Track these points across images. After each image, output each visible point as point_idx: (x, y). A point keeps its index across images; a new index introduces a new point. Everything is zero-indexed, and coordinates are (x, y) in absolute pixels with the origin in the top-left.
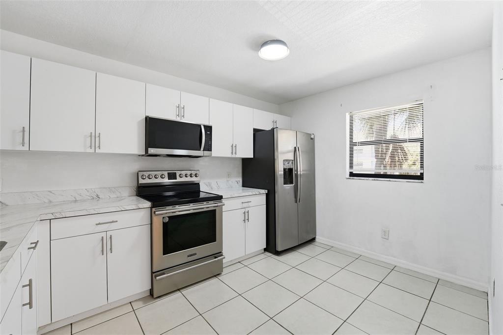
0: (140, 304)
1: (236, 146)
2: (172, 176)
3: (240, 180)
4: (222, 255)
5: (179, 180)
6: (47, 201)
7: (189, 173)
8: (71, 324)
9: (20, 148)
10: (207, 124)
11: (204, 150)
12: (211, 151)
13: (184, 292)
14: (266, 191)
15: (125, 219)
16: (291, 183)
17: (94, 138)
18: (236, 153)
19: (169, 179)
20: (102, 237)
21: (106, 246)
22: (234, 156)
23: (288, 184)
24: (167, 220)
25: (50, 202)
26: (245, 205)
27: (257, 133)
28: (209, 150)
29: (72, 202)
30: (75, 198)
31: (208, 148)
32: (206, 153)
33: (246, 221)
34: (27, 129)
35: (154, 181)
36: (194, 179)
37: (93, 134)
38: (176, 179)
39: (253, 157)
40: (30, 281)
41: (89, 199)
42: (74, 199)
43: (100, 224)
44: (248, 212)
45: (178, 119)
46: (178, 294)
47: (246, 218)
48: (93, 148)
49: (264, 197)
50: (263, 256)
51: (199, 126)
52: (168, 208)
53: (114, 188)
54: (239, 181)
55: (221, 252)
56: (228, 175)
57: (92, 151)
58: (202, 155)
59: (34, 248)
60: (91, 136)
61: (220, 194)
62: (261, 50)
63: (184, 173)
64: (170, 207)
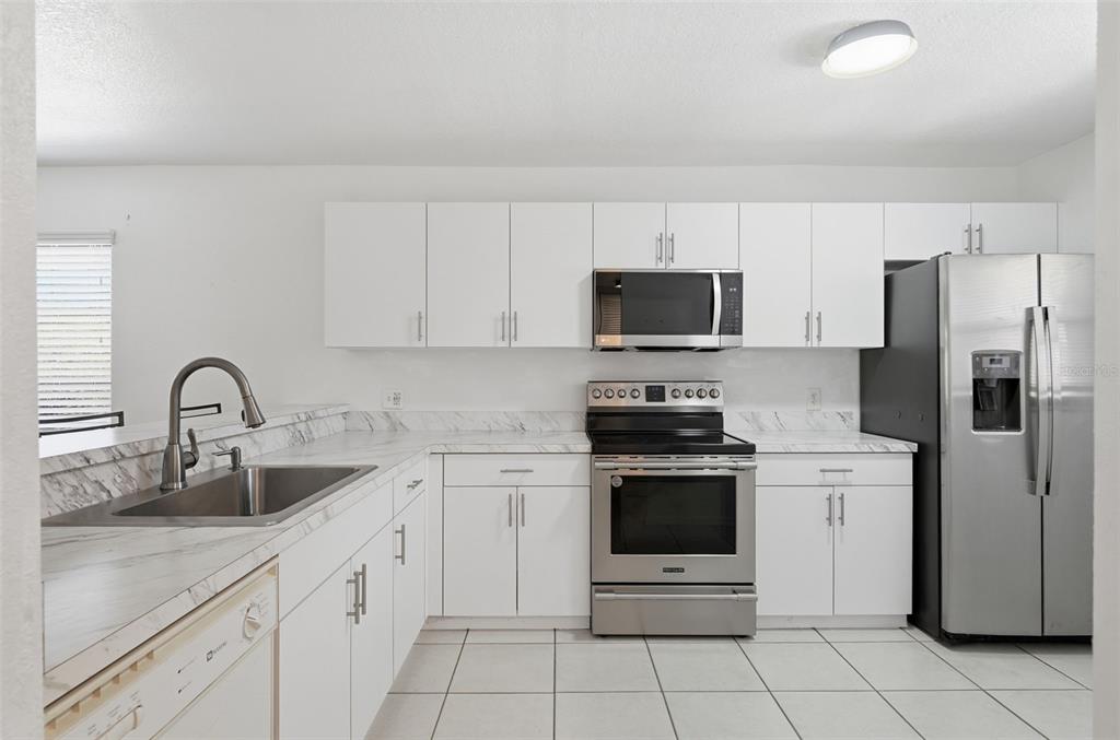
0: (569, 637)
1: (819, 319)
2: (656, 393)
3: (856, 412)
4: (752, 592)
5: (669, 402)
6: (452, 428)
7: (694, 387)
8: (468, 630)
9: (417, 344)
10: (730, 269)
11: (720, 334)
12: (741, 334)
13: (653, 644)
14: (914, 447)
15: (548, 470)
16: (1014, 424)
17: (509, 323)
18: (819, 337)
19: (648, 400)
20: (510, 496)
21: (516, 513)
22: (815, 345)
23: (1001, 430)
24: (620, 484)
25: (457, 430)
26: (830, 478)
27: (899, 274)
28: (733, 333)
29: (485, 431)
30: (489, 426)
31: (733, 325)
32: (727, 340)
33: (837, 523)
34: (423, 315)
35: (623, 403)
36: (707, 402)
37: (507, 315)
38: (664, 400)
39: (883, 345)
40: (403, 526)
41: (507, 430)
42: (487, 429)
43: (506, 471)
44: (842, 498)
45: (661, 267)
46: (640, 644)
47: (837, 514)
48: (507, 339)
49: (908, 463)
50: (901, 635)
51: (710, 276)
52: (622, 457)
53: (548, 413)
54: (850, 414)
55: (751, 584)
56: (813, 396)
57: (504, 344)
58: (716, 345)
59: (413, 487)
60: (503, 319)
61: (751, 441)
62: (829, 57)
63: (682, 387)
64: (626, 458)
